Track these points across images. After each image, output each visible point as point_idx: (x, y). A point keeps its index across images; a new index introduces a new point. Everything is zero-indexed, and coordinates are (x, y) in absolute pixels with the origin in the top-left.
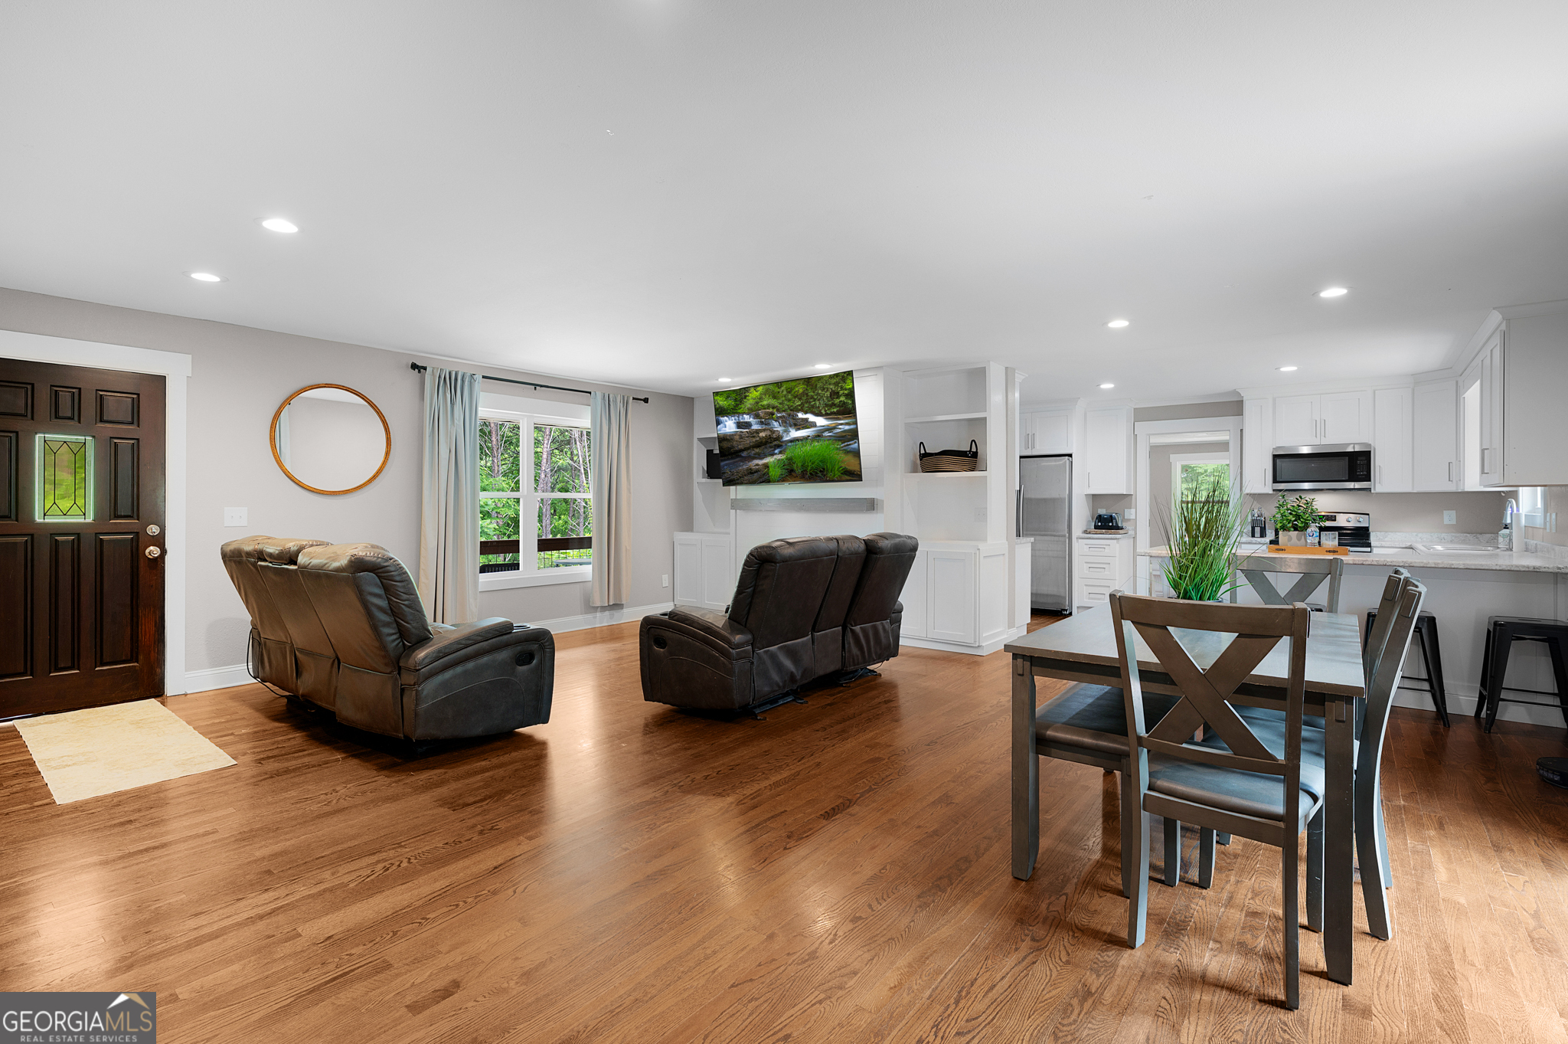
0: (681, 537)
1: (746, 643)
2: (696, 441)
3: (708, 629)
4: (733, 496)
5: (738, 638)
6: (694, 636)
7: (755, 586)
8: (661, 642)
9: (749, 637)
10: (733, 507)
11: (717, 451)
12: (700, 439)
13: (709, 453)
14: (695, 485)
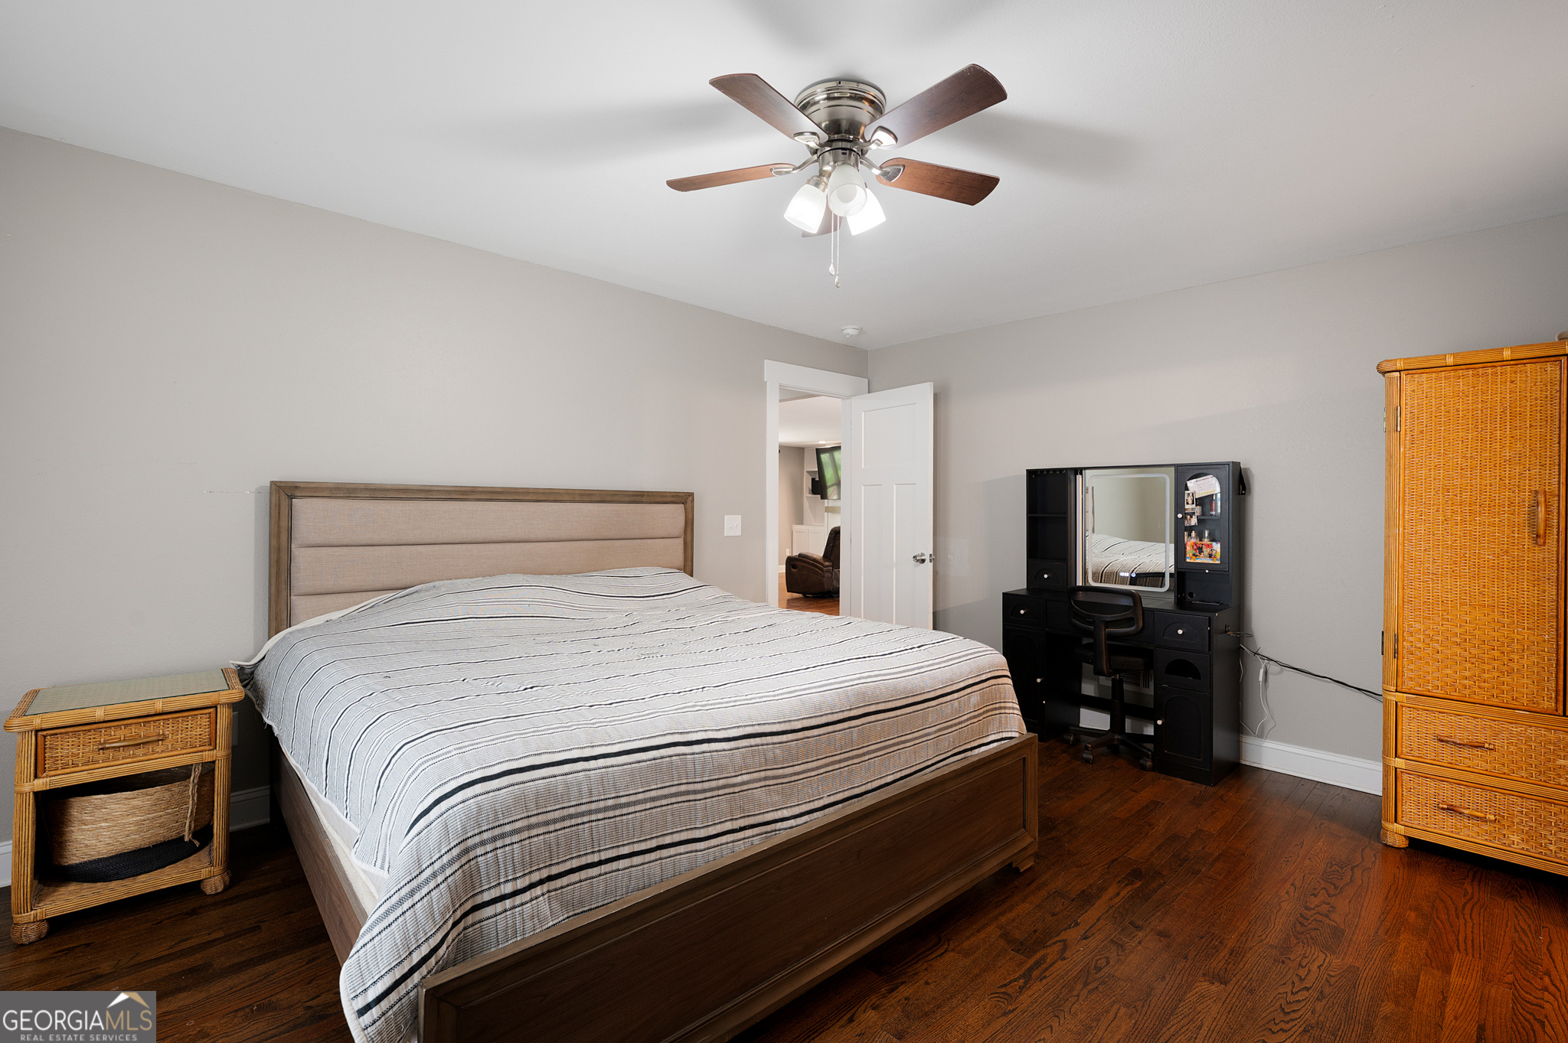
0: (797, 528)
1: (830, 566)
2: (805, 473)
3: (815, 560)
4: (826, 505)
5: (827, 564)
6: (809, 563)
7: (834, 543)
8: (794, 567)
9: (831, 564)
10: (826, 511)
11: (817, 479)
12: (807, 472)
13: (813, 480)
14: (805, 498)
